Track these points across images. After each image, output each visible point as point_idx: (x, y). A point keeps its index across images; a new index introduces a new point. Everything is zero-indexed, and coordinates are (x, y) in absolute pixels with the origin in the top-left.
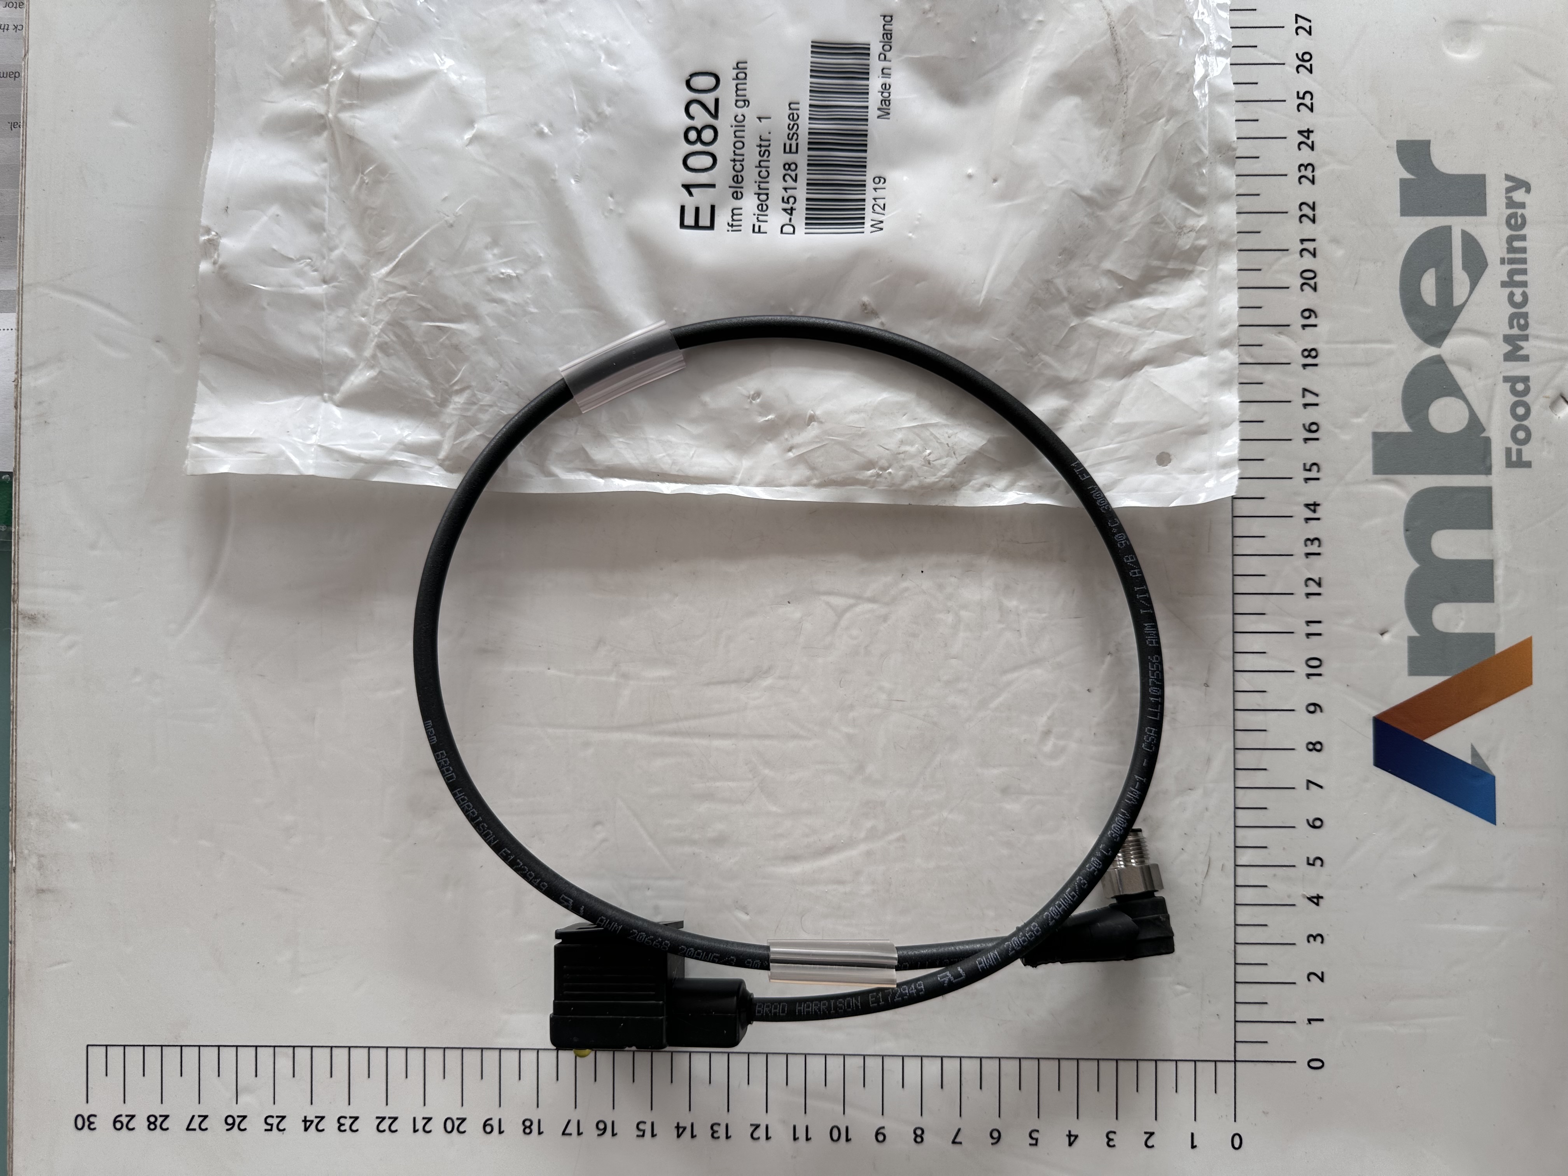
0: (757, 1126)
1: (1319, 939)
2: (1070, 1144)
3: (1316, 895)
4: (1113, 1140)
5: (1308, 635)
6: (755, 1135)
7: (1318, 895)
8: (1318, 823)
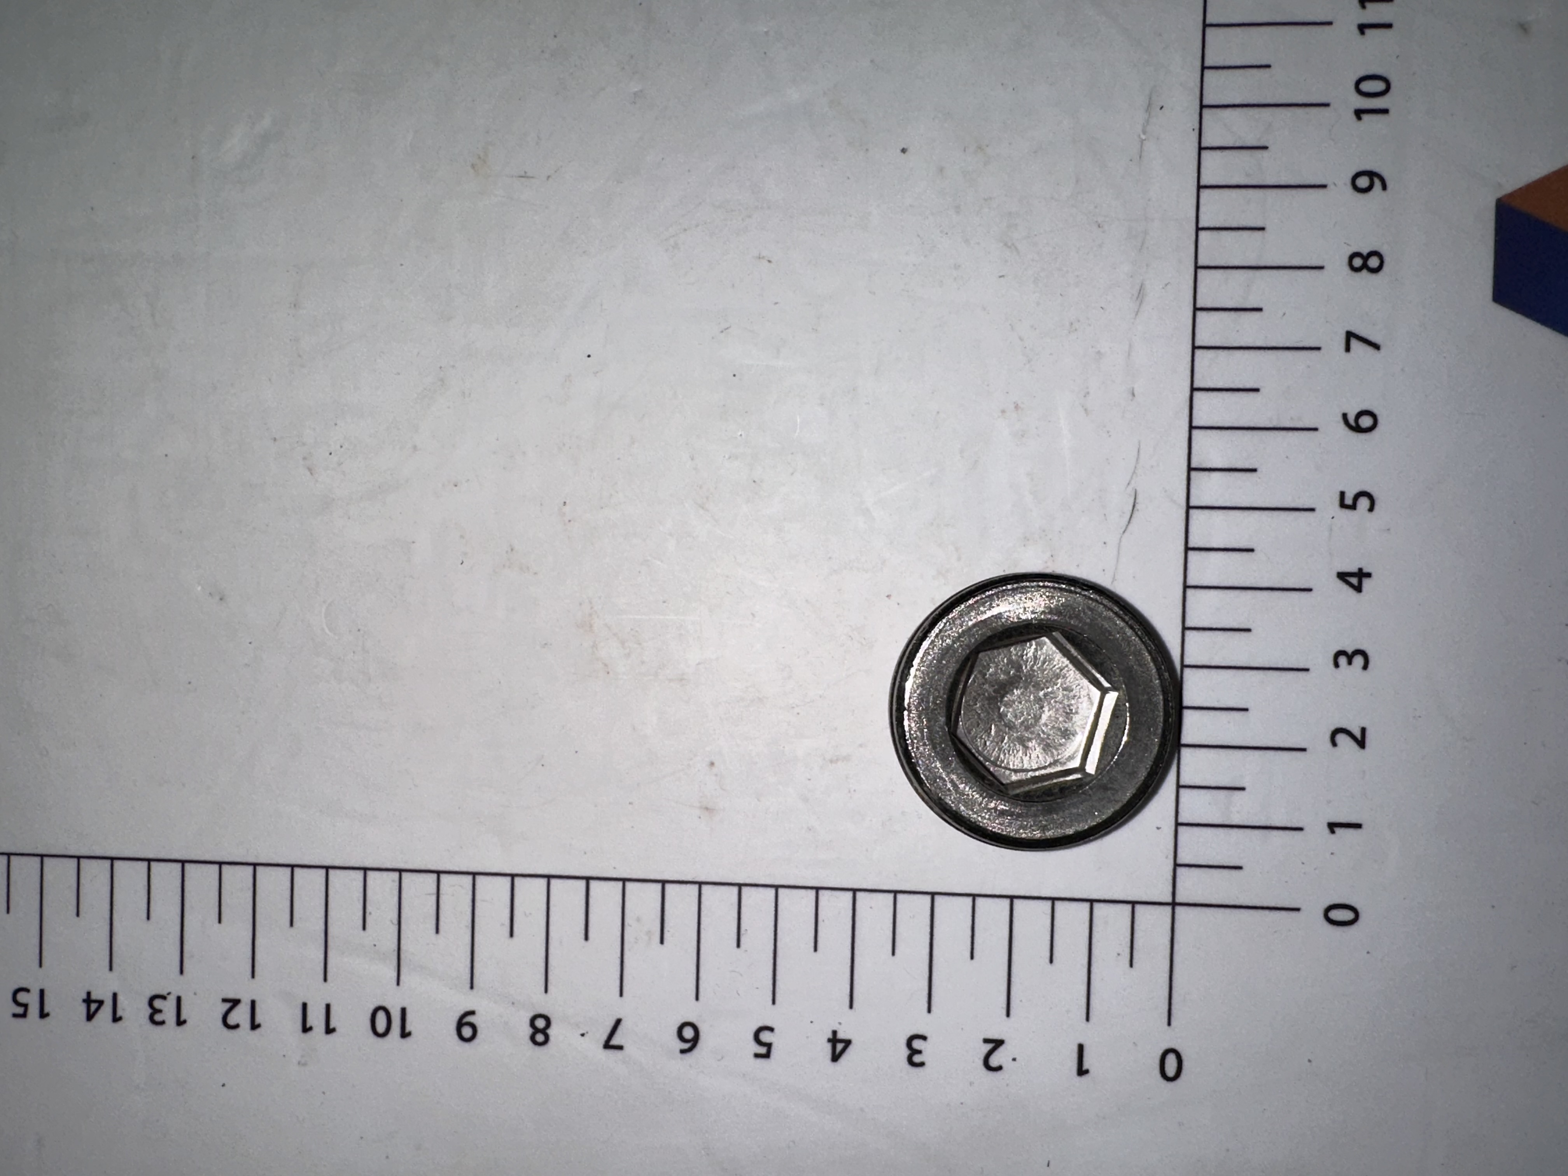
0: (235, 1002)
1: (1359, 660)
2: (835, 1058)
3: (1354, 569)
4: (919, 1052)
5: (1362, 28)
6: (231, 1020)
7: (1360, 570)
8: (1366, 422)
